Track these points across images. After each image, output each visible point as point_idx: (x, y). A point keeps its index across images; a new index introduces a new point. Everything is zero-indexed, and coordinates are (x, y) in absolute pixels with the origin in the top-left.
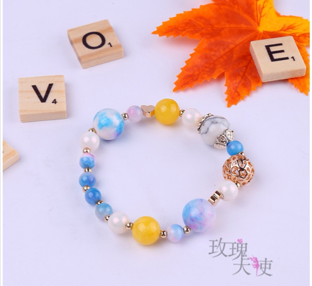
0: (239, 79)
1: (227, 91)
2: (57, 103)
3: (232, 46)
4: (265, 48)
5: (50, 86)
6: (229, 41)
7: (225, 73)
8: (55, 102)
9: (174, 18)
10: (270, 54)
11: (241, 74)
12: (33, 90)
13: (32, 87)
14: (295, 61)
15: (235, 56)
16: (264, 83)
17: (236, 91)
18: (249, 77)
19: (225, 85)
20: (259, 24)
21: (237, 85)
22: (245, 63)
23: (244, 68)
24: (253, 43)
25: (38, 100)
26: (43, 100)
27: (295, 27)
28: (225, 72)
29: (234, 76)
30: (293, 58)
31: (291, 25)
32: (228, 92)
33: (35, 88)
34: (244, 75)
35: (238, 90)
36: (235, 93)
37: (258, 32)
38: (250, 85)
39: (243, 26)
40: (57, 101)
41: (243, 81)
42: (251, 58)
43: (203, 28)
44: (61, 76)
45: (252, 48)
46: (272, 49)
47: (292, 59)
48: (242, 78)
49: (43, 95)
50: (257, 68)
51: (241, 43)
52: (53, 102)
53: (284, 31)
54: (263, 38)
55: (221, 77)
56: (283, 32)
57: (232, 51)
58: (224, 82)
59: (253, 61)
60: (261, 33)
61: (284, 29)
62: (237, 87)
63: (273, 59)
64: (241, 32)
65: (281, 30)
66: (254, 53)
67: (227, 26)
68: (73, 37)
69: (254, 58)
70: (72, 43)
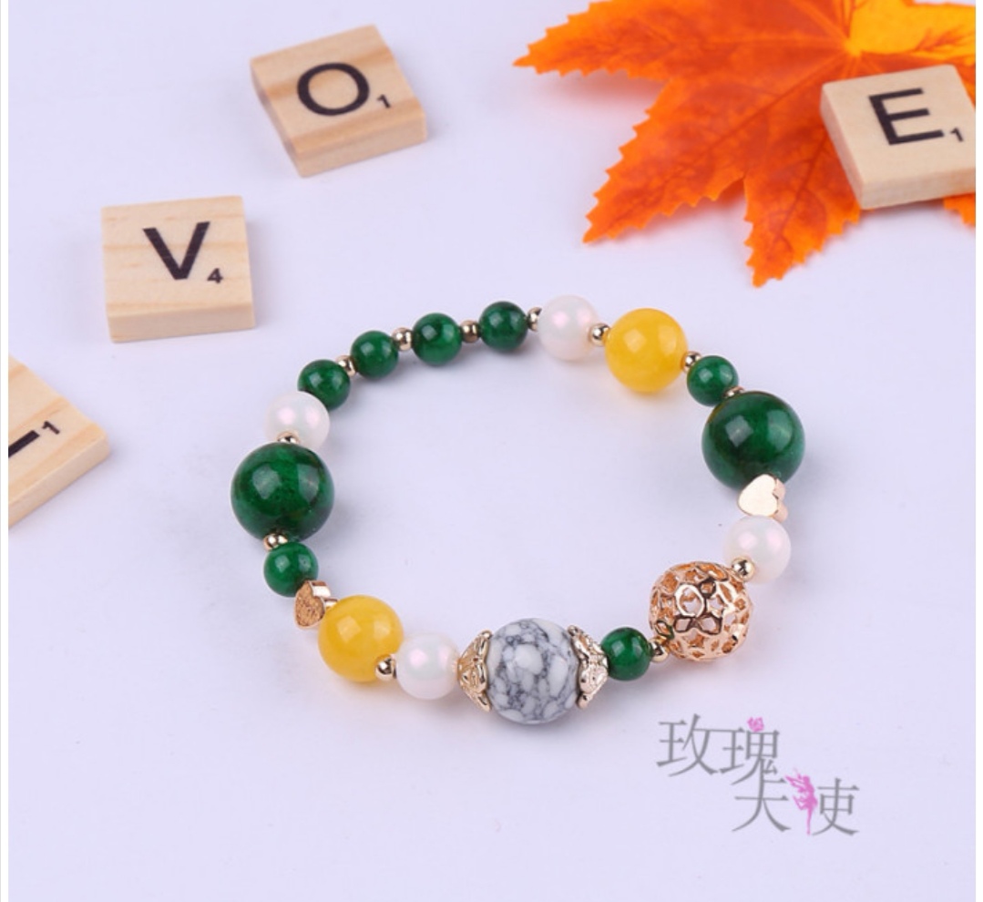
0: (787, 200)
1: (753, 235)
2: (222, 282)
3: (764, 100)
4: (868, 104)
5: (201, 229)
6: (757, 83)
7: (746, 182)
8: (216, 276)
9: (582, 17)
10: (886, 121)
11: (796, 183)
12: (146, 241)
13: (143, 234)
14: (962, 143)
15: (775, 131)
16: (865, 214)
17: (780, 237)
18: (820, 195)
19: (747, 219)
20: (847, 31)
21: (782, 217)
22: (806, 151)
23: (805, 167)
24: (831, 91)
25: (164, 272)
26: (180, 272)
27: (960, 38)
28: (744, 177)
29: (773, 189)
30: (956, 132)
31: (949, 33)
32: (756, 240)
33: (153, 235)
34: (803, 188)
35: (786, 233)
36: (776, 241)
37: (844, 55)
38: (824, 219)
39: (799, 38)
40: (222, 273)
41: (800, 207)
42: (826, 136)
43: (672, 46)
44: (235, 200)
45: (829, 105)
46: (892, 107)
47: (954, 136)
48: (798, 197)
49: (179, 257)
50: (845, 167)
51: (792, 90)
52: (210, 278)
53: (929, 49)
54: (862, 73)
55: (732, 194)
56: (922, 54)
57: (764, 114)
58: (741, 210)
59: (832, 145)
60: (854, 60)
61: (928, 44)
62: (783, 226)
63: (893, 138)
64: (793, 57)
65: (918, 49)
66: (833, 118)
67: (750, 37)
68: (267, 81)
69: (833, 136)
70: (264, 98)
